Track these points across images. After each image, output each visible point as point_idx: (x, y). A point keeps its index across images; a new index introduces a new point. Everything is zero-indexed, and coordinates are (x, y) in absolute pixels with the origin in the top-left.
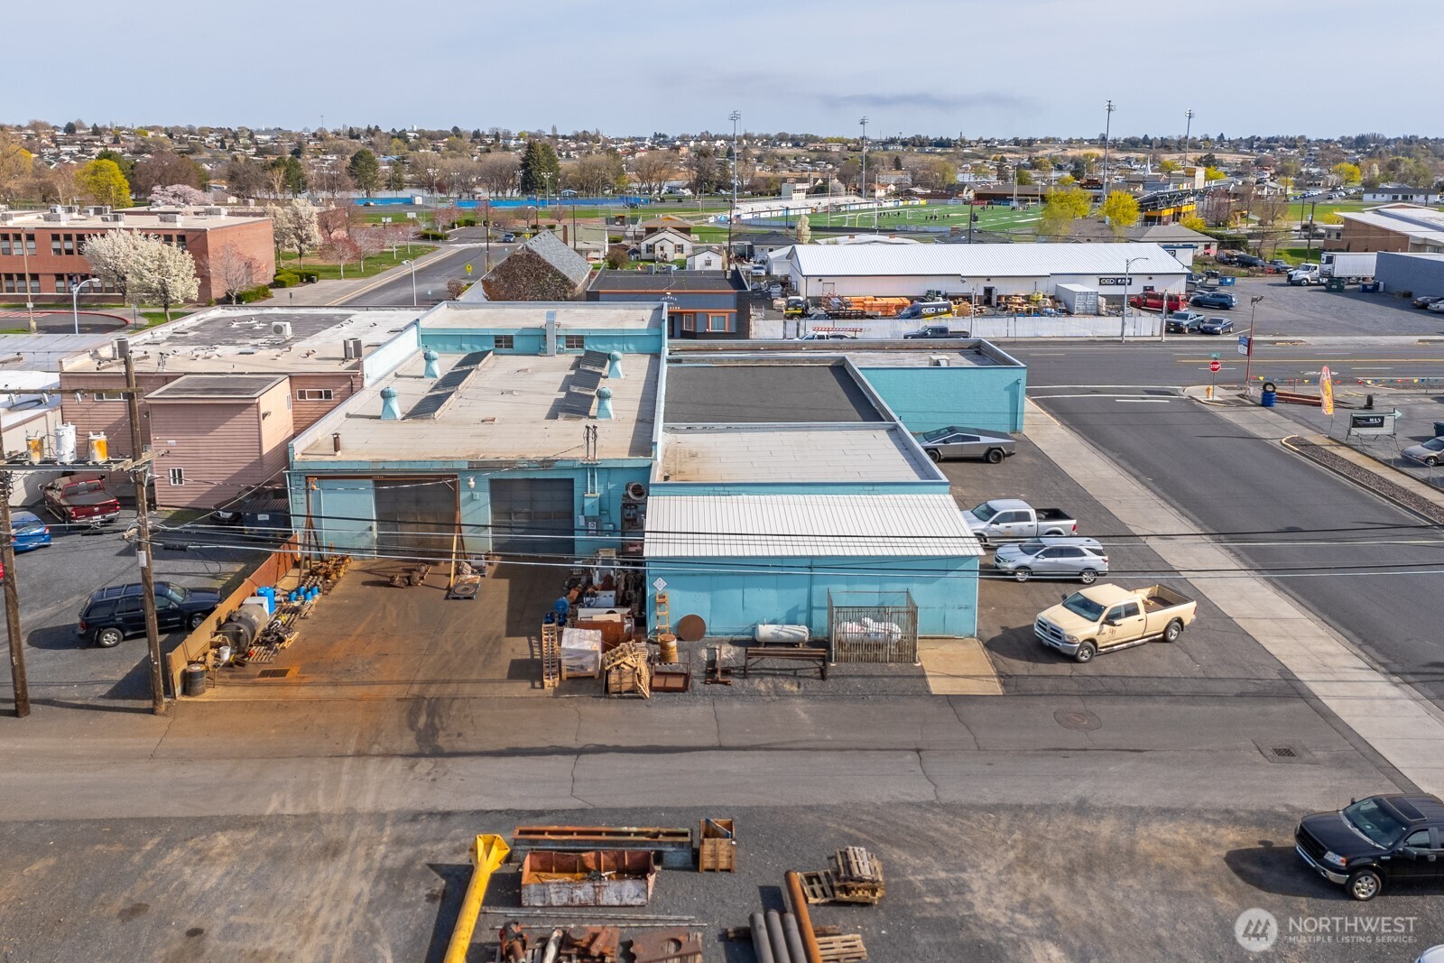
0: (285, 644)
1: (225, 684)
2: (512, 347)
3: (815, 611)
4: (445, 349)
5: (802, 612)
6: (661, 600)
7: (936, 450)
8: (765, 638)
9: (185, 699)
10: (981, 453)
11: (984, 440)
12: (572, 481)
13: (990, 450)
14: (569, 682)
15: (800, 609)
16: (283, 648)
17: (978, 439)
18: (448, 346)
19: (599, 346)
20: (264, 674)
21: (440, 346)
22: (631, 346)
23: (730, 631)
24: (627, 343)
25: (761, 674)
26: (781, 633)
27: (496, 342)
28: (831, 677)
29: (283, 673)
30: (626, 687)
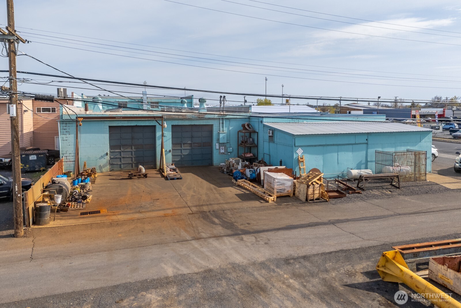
0: (88, 200)
1: (60, 219)
3: (369, 163)
5: (363, 164)
6: (301, 160)
8: (355, 176)
9: (36, 227)
12: (212, 125)
14: (279, 199)
15: (362, 162)
16: (88, 202)
20: (82, 214)
23: (332, 176)
25: (368, 189)
26: (361, 172)
28: (402, 187)
29: (99, 212)
30: (316, 196)
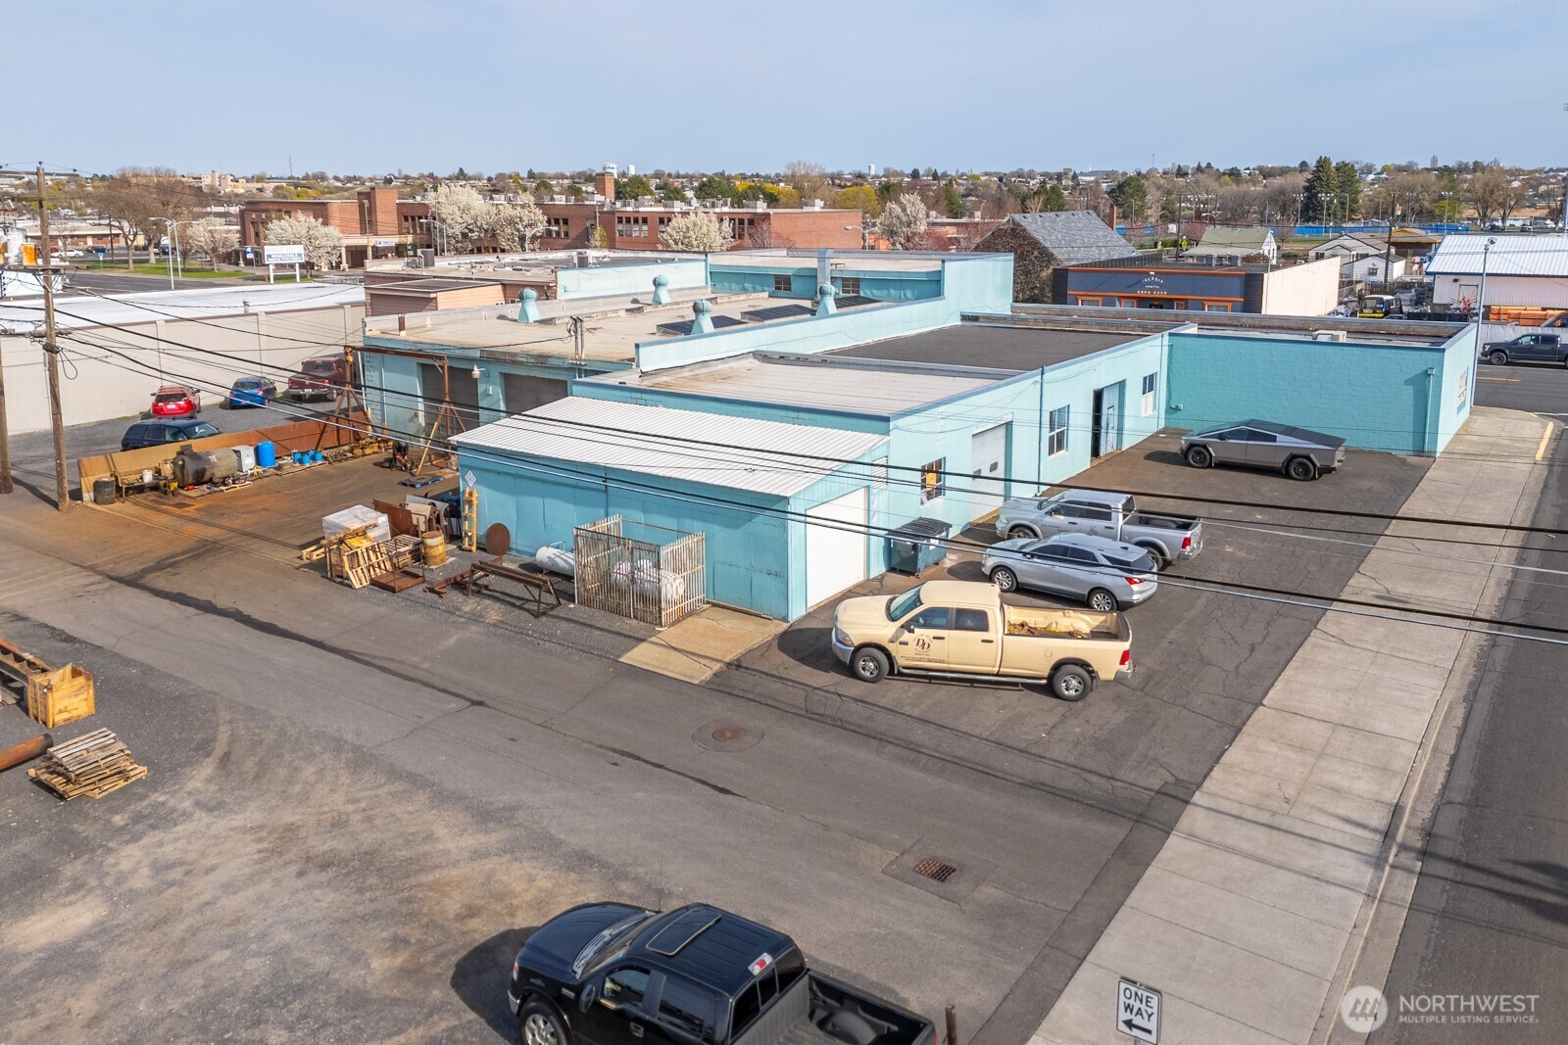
2: (790, 290)
4: (731, 289)
6: (469, 498)
7: (1205, 447)
9: (91, 505)
10: (1278, 461)
11: (1283, 440)
13: (1293, 457)
16: (222, 491)
17: (1274, 439)
18: (734, 286)
19: (875, 292)
21: (726, 284)
22: (909, 294)
24: (904, 289)
25: (491, 596)
27: (777, 283)
